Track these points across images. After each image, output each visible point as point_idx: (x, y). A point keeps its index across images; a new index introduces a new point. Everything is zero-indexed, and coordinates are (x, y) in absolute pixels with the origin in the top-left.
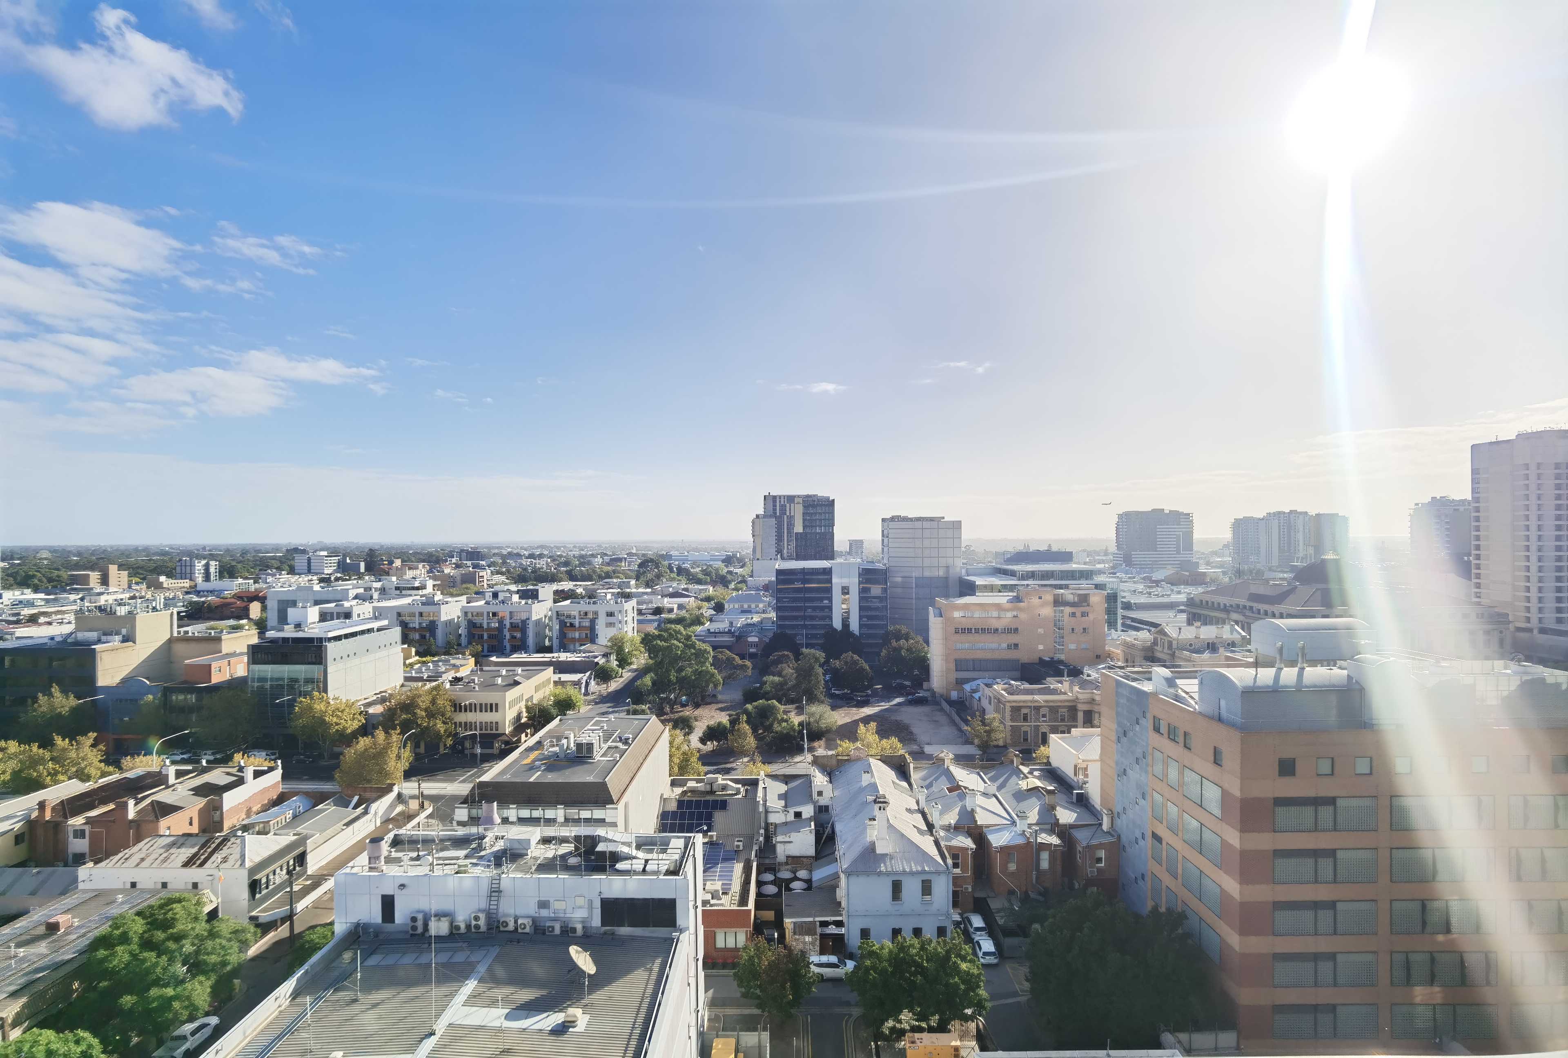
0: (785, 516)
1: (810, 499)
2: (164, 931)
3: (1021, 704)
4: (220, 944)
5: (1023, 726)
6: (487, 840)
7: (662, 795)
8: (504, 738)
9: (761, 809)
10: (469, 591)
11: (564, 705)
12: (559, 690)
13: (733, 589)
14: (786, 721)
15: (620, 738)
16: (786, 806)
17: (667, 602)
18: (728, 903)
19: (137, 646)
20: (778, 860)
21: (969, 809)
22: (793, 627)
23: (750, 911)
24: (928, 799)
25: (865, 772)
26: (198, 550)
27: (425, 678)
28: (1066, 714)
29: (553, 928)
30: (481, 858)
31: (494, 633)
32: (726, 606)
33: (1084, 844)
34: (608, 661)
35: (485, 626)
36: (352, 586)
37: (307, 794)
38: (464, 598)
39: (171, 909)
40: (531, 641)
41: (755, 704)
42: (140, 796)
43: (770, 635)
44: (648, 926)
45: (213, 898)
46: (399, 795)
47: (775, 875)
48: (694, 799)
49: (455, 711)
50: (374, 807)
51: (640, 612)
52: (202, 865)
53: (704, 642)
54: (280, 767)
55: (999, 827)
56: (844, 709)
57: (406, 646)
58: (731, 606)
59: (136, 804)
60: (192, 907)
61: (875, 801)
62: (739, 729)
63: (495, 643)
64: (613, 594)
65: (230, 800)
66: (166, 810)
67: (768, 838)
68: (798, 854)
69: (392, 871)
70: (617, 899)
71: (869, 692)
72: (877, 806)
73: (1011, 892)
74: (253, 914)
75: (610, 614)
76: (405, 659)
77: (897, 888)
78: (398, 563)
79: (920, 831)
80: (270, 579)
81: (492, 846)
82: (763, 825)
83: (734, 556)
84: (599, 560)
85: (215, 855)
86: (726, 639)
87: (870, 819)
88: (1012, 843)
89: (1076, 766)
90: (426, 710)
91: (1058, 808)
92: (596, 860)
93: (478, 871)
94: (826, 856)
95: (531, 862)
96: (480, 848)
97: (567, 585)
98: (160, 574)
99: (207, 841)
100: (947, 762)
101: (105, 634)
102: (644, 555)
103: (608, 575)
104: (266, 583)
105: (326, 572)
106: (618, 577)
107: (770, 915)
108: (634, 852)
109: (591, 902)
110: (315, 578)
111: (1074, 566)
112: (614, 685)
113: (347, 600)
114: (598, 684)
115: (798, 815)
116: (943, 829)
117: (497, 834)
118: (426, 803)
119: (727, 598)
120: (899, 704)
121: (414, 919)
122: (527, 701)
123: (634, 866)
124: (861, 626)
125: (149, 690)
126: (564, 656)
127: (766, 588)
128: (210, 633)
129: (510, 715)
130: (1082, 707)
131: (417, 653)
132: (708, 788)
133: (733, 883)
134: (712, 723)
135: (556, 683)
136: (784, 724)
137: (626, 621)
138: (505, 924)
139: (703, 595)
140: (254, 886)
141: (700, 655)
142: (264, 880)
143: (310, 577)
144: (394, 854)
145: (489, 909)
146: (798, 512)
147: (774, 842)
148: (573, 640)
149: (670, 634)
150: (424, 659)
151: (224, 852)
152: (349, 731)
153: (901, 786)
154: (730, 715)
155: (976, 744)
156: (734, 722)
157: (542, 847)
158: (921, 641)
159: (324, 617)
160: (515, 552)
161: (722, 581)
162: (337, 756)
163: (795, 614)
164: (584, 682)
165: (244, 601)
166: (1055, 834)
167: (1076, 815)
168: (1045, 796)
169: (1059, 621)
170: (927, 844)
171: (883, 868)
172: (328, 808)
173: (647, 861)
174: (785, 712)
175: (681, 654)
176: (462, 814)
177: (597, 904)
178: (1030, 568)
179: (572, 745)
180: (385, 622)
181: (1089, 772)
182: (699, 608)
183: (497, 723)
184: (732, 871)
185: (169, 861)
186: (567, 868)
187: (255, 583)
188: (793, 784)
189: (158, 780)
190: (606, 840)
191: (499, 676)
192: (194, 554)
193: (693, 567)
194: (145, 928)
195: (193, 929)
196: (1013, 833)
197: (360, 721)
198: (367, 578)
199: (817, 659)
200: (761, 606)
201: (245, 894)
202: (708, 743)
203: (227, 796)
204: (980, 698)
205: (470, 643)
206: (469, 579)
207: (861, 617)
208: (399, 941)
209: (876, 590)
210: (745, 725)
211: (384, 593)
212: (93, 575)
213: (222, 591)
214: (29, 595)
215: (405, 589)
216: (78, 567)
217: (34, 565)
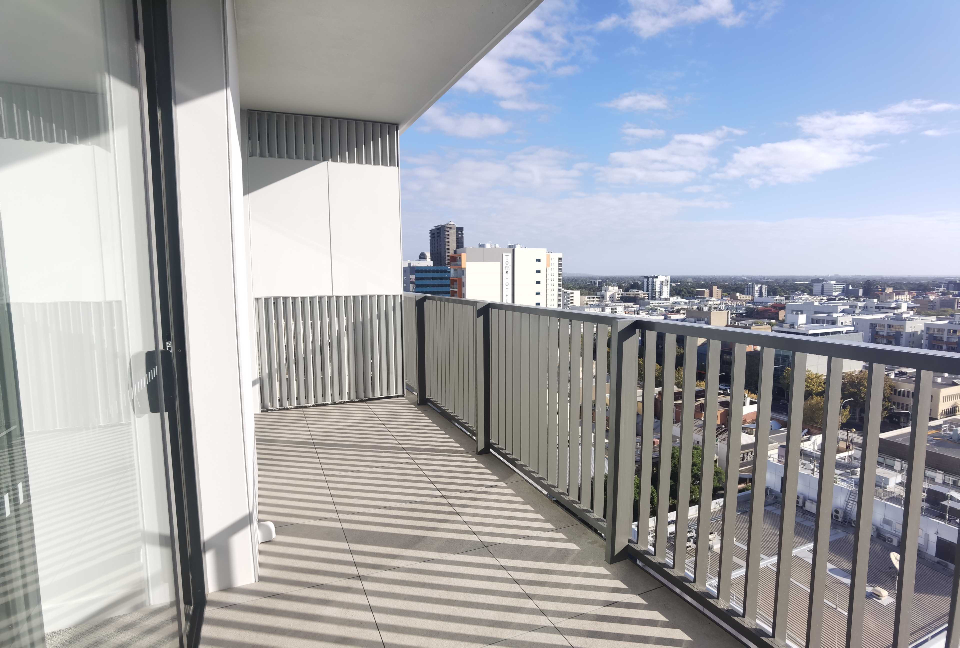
6: (857, 470)
10: (943, 313)
26: (761, 279)
29: (892, 539)
36: (843, 305)
38: (933, 318)
49: (892, 394)
50: (815, 438)
78: (889, 290)
80: (796, 297)
92: (939, 510)
93: (844, 485)
98: (737, 292)
101: (698, 320)
104: (794, 300)
105: (834, 295)
110: (825, 298)
113: (836, 313)
121: (798, 497)
128: (746, 325)
143: (822, 297)
159: (811, 321)
165: (776, 309)
177: (933, 539)
180: (855, 329)
187: (786, 299)
192: (756, 281)
198: (860, 299)
206: (949, 304)
211: (866, 310)
212: (707, 291)
213: (766, 303)
214: (679, 299)
215: (883, 308)
216: (702, 286)
217: (685, 285)
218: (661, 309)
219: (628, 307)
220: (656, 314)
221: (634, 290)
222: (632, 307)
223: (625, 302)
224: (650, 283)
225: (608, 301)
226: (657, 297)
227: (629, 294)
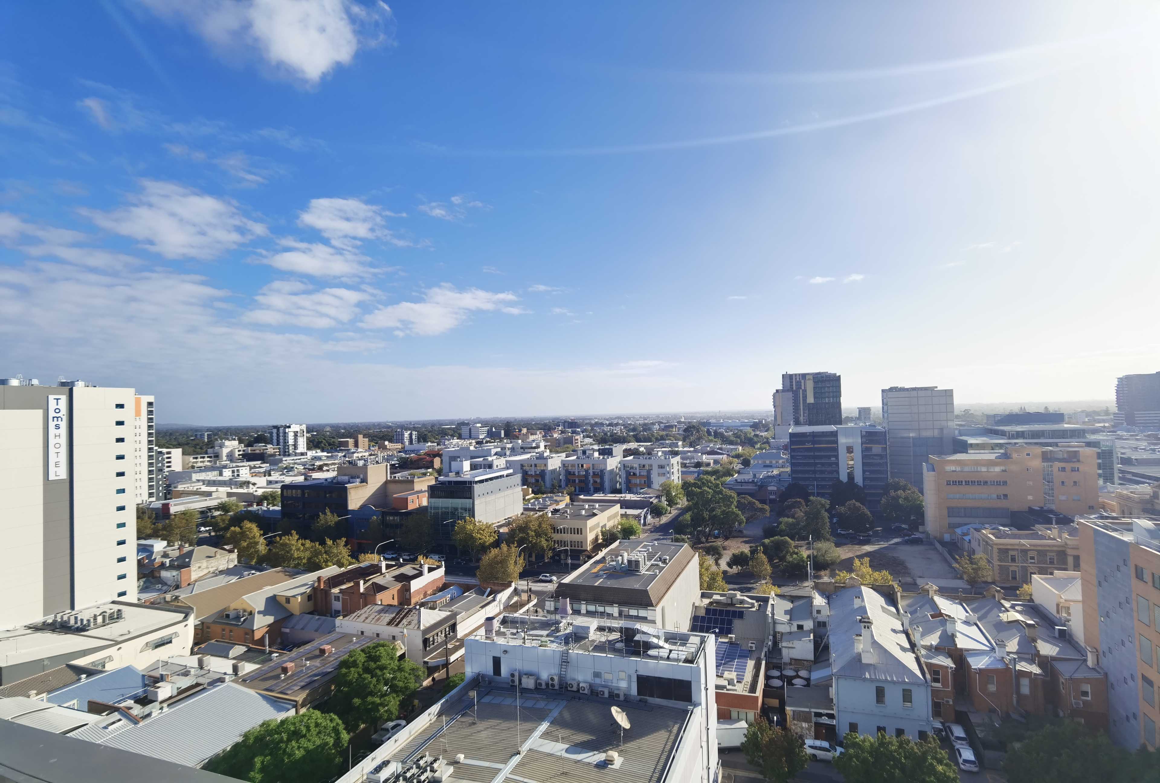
0: (801, 391)
1: (819, 376)
2: (375, 663)
3: (1009, 547)
4: (404, 676)
5: (1010, 566)
6: (561, 625)
7: (694, 603)
8: (586, 553)
9: (770, 620)
10: (569, 449)
11: (627, 532)
12: (624, 521)
13: (759, 449)
14: (797, 554)
15: (660, 559)
16: (791, 620)
17: (705, 458)
18: (741, 689)
19: (369, 486)
20: (783, 661)
21: (950, 634)
22: (807, 479)
23: (757, 697)
24: (911, 623)
25: (856, 597)
26: (407, 425)
27: (537, 509)
28: (1055, 558)
29: (603, 692)
30: (557, 637)
31: (583, 479)
32: (752, 462)
33: (1067, 676)
34: (660, 501)
35: (577, 474)
36: (494, 448)
37: (460, 585)
38: (564, 455)
39: (379, 650)
40: (607, 484)
41: (772, 539)
42: (367, 579)
43: (786, 485)
44: (671, 699)
45: (403, 647)
46: (516, 589)
47: (781, 672)
48: (718, 608)
49: (554, 532)
50: (499, 596)
51: (684, 465)
52: (397, 625)
53: (730, 489)
54: (444, 566)
55: (978, 652)
56: (848, 546)
57: (526, 487)
58: (756, 462)
59: (364, 584)
60: (390, 651)
61: (860, 621)
62: (757, 558)
63: (583, 485)
64: (663, 452)
65: (415, 585)
66: (380, 588)
67: (775, 643)
68: (800, 658)
69: (500, 641)
70: (648, 676)
71: (871, 533)
72: (863, 625)
73: (992, 711)
74: (426, 660)
75: (661, 467)
76: (524, 496)
77: (880, 694)
78: (524, 431)
79: (903, 649)
80: (447, 442)
81: (565, 629)
82: (772, 632)
83: (760, 422)
84: (657, 427)
85: (404, 620)
86: (750, 487)
87: (857, 635)
88: (991, 667)
89: (1058, 605)
90: (535, 531)
91: (1039, 641)
92: (635, 647)
93: (554, 646)
94: (822, 661)
95: (588, 643)
96: (558, 630)
97: (633, 445)
98: (385, 440)
99: (400, 611)
100: (931, 593)
101: (352, 478)
102: (689, 423)
103: (662, 438)
104: (445, 445)
105: (481, 437)
106: (670, 439)
107: (775, 702)
108: (661, 643)
109: (630, 677)
110: (473, 441)
111: (1066, 426)
112: (664, 519)
113: (491, 456)
114: (653, 517)
115: (800, 627)
116: (925, 649)
117: (568, 621)
118: (533, 596)
119: (753, 455)
120: (897, 544)
121: (513, 675)
122: (602, 527)
123: (660, 653)
124: (864, 479)
125: (374, 513)
126: (629, 497)
127: (785, 448)
128: (408, 478)
129: (590, 537)
130: (1069, 552)
131: (533, 492)
132: (729, 602)
133: (746, 674)
134: (737, 552)
135: (622, 516)
136: (795, 556)
137: (673, 472)
138: (571, 686)
139: (734, 453)
140: (426, 642)
141: (727, 499)
142: (431, 639)
143: (471, 441)
144: (502, 630)
145: (561, 674)
146: (810, 386)
147: (780, 647)
148: (636, 485)
149: (703, 483)
150: (537, 496)
151: (409, 618)
152: (487, 544)
153: (890, 611)
154: (751, 547)
155: (965, 579)
156: (753, 552)
157: (598, 633)
158: (917, 491)
159: (473, 467)
160: (600, 421)
161: (750, 442)
162: (478, 560)
163: (807, 468)
164: (642, 515)
165: (431, 457)
166: (1035, 663)
167: (1058, 649)
168: (1024, 628)
169: (1048, 475)
170: (909, 660)
171: (867, 676)
172: (471, 595)
173: (671, 651)
174: (796, 547)
175: (711, 498)
176: (550, 605)
177: (634, 679)
178: (1019, 428)
179: (626, 561)
180: (511, 471)
181: (1071, 611)
182: (731, 463)
183: (581, 542)
184: (746, 666)
185: (380, 620)
186: (615, 650)
187: (438, 445)
188: (797, 603)
189: (375, 569)
190: (644, 633)
191: (583, 509)
192: (404, 427)
193: (726, 432)
194: (365, 659)
195: (390, 664)
196: (992, 659)
197: (494, 537)
198: (505, 441)
199: (823, 506)
200: (781, 461)
201: (421, 645)
202: (734, 567)
203: (413, 583)
204: (970, 540)
205: (567, 485)
206: (569, 441)
207: (864, 472)
208: (503, 689)
209: (877, 449)
210: (762, 555)
211: (514, 451)
212: (351, 441)
213: (419, 450)
214: (319, 453)
215: (527, 448)
216: (344, 436)
217: (323, 435)
218: (298, 467)
219: (255, 467)
220: (293, 474)
221: (260, 444)
222: (260, 467)
223: (248, 461)
224: (281, 435)
225: (224, 460)
226: (291, 452)
227: (254, 450)
